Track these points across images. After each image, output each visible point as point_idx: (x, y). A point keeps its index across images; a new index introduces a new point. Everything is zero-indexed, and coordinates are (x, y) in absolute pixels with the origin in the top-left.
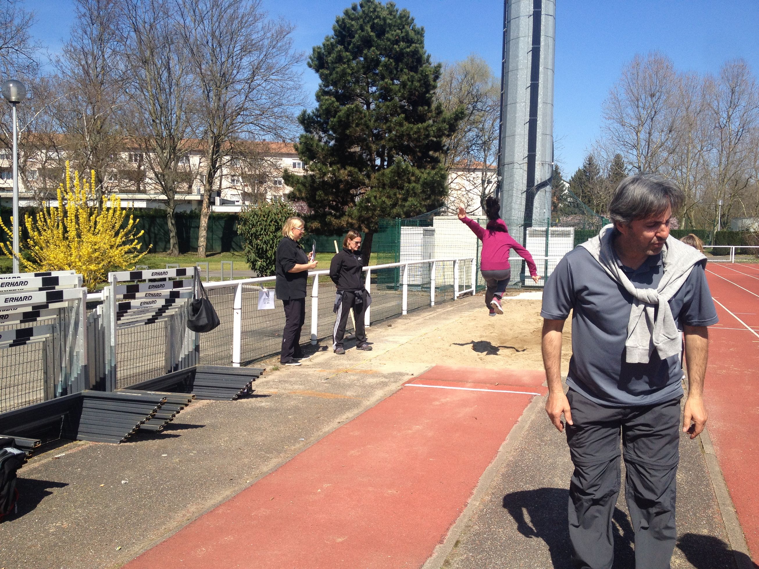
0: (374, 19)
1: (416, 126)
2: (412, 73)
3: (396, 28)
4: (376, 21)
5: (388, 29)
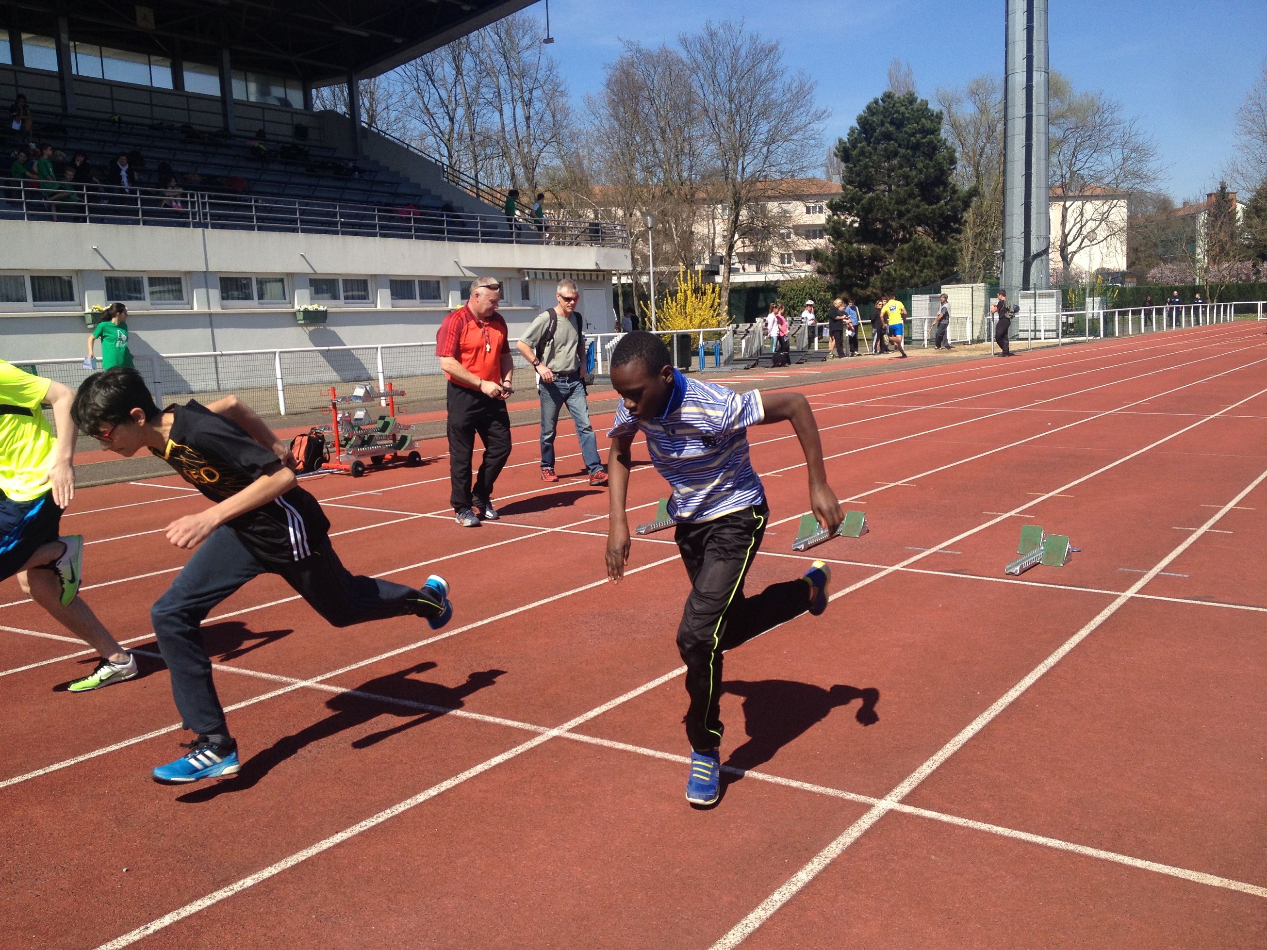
0: (893, 114)
1: (931, 207)
2: (927, 161)
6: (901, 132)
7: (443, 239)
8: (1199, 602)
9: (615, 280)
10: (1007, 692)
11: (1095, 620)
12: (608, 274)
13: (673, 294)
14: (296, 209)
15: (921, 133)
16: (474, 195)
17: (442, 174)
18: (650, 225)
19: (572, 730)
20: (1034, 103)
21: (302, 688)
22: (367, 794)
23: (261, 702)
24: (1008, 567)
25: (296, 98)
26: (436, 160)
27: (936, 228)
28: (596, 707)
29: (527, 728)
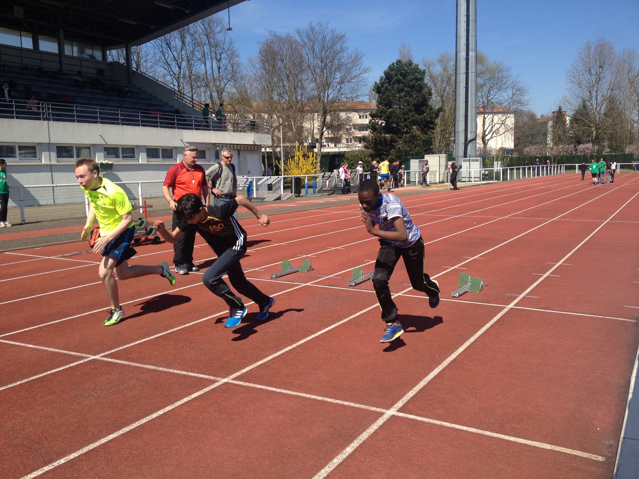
1: (420, 116)
4: (402, 71)
5: (408, 75)
6: (405, 79)
7: (175, 128)
8: (544, 310)
9: (263, 150)
10: (450, 355)
11: (494, 319)
12: (260, 147)
13: (293, 157)
14: (97, 111)
15: (415, 80)
16: (191, 106)
17: (174, 95)
18: (281, 123)
19: (234, 379)
20: (470, 66)
21: (93, 360)
22: (126, 414)
23: (70, 367)
24: (453, 293)
25: (98, 55)
26: (171, 88)
27: (422, 127)
28: (247, 367)
29: (211, 378)
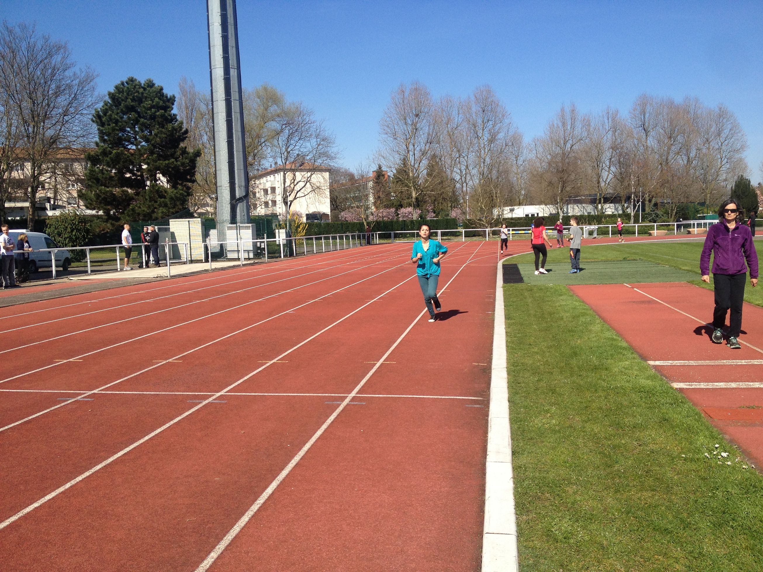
2: (160, 129)
3: (150, 99)
4: (136, 95)
5: (144, 100)
6: (140, 106)
20: (231, 90)
